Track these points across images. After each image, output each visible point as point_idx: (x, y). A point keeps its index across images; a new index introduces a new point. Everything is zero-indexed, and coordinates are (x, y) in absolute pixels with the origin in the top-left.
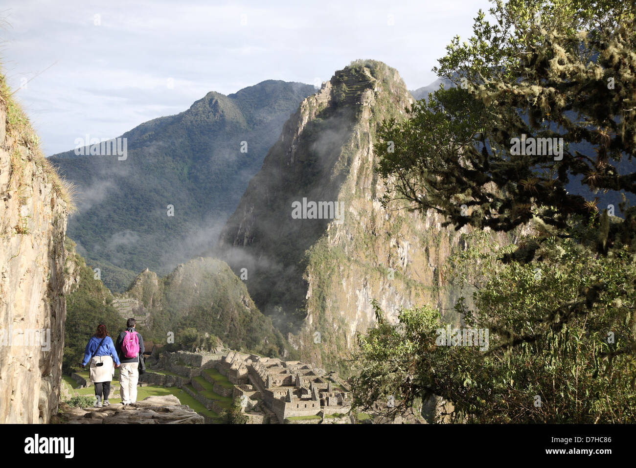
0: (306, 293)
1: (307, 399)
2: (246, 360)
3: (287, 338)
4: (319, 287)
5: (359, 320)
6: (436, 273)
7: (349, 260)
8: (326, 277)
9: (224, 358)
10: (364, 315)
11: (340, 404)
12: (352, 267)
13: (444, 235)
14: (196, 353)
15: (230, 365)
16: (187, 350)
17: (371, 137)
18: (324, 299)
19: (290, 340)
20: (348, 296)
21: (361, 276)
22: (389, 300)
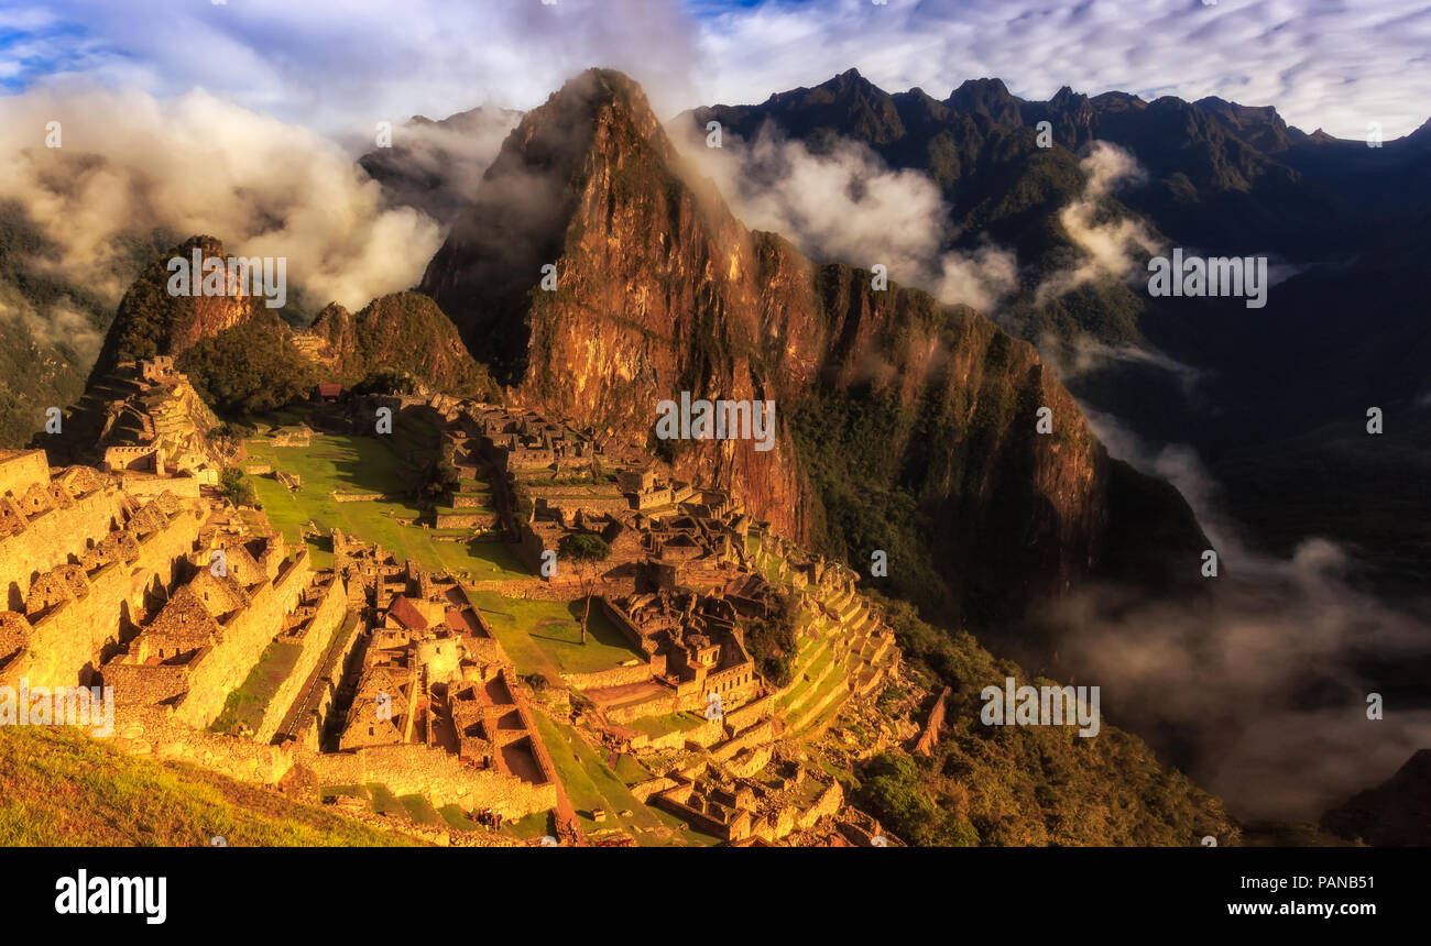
0: (528, 341)
1: (537, 448)
2: (457, 405)
3: (505, 391)
4: (543, 333)
5: (588, 374)
6: (677, 324)
7: (579, 304)
8: (552, 323)
9: (429, 402)
10: (595, 369)
11: (579, 454)
12: (582, 313)
13: (687, 281)
14: (394, 396)
15: (438, 409)
16: (383, 393)
17: (607, 160)
18: (549, 348)
19: (510, 394)
20: (576, 346)
21: (593, 323)
22: (624, 353)
